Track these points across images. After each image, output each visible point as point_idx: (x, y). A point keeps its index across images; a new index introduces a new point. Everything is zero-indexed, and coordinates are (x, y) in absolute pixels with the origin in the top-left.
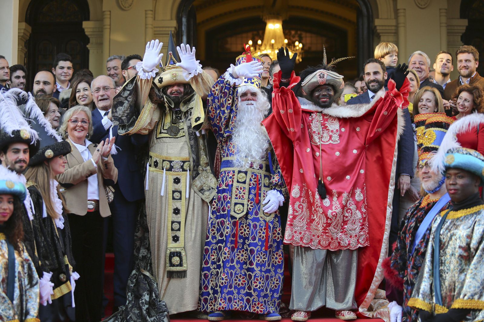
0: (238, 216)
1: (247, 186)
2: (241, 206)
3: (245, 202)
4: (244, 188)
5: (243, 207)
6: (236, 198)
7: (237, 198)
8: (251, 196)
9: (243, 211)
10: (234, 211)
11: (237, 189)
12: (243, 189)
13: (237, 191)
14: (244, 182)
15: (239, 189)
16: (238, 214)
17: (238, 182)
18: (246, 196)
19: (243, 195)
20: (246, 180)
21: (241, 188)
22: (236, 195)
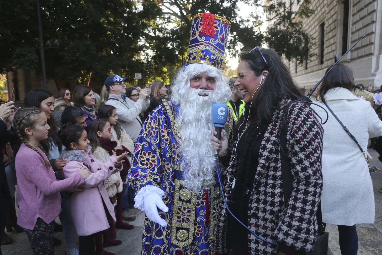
0: (182, 245)
1: (192, 206)
2: (186, 232)
3: (191, 226)
4: (188, 208)
5: (188, 232)
6: (178, 221)
7: (180, 222)
8: (198, 220)
9: (188, 239)
10: (177, 239)
11: (180, 209)
12: (187, 210)
13: (179, 212)
14: (189, 201)
15: (182, 210)
16: (181, 241)
17: (180, 199)
18: (192, 219)
19: (189, 217)
20: (191, 199)
21: (185, 209)
22: (179, 218)
